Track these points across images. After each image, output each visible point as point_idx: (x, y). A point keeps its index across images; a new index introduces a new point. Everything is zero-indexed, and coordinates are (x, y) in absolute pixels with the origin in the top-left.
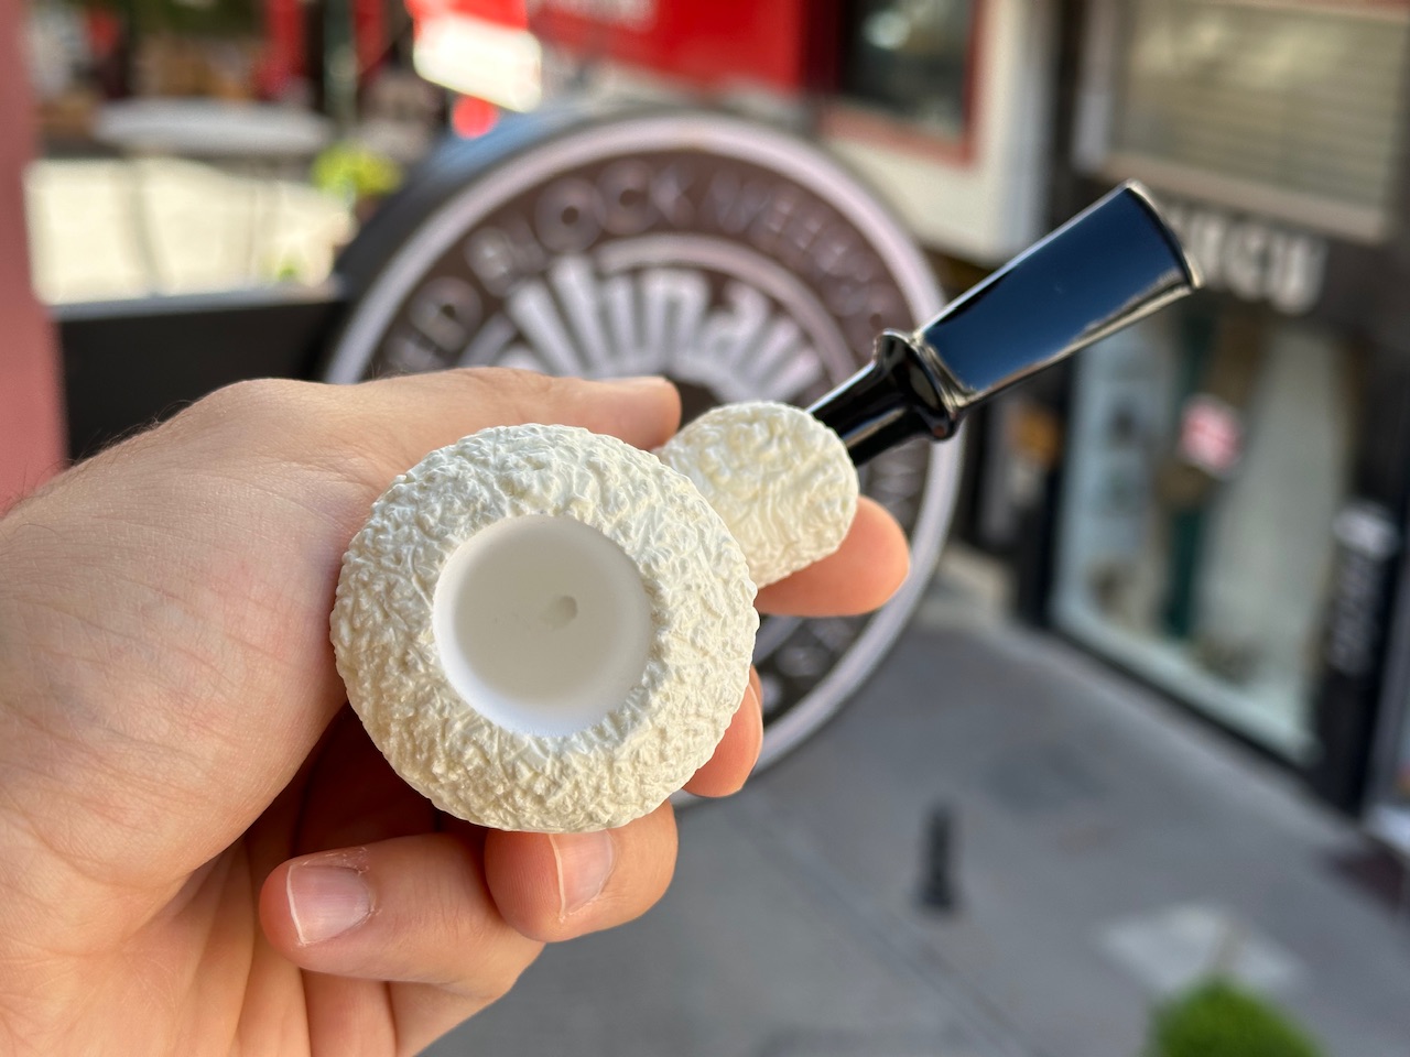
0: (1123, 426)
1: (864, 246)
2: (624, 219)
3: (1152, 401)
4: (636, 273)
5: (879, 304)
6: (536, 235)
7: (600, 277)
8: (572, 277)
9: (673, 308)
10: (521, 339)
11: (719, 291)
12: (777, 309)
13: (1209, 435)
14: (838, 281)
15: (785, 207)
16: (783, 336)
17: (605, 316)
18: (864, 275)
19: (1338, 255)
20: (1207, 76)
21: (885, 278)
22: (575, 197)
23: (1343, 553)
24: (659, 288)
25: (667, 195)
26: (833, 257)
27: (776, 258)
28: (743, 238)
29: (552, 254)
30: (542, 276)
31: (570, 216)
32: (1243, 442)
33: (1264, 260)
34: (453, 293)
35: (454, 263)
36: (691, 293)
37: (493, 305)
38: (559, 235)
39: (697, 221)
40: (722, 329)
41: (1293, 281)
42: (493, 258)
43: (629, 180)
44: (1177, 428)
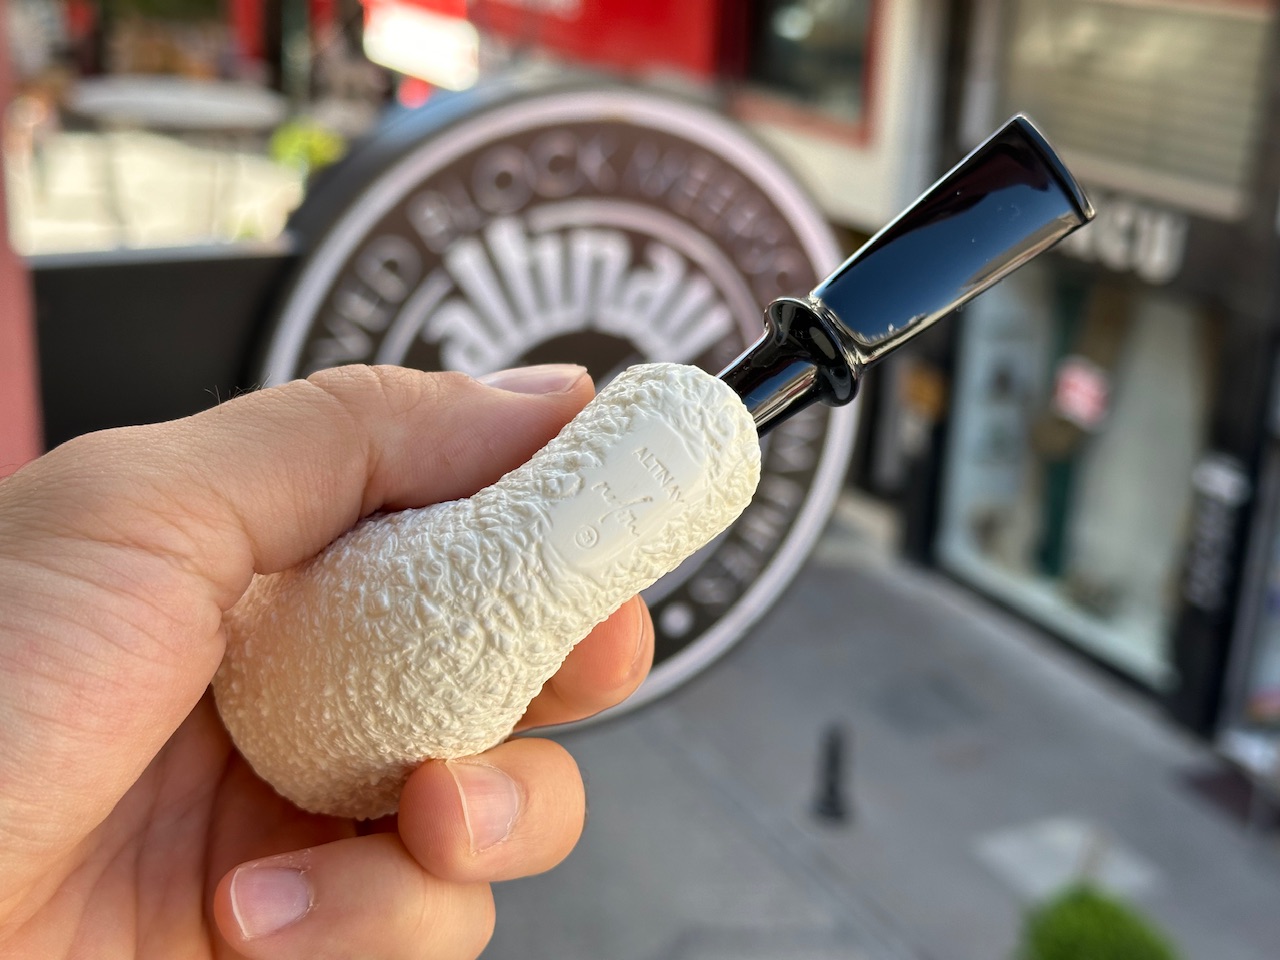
0: (1002, 383)
1: (772, 212)
2: (552, 185)
3: (1029, 361)
4: (565, 232)
5: (785, 264)
6: (473, 199)
7: (531, 236)
8: (506, 238)
9: (597, 266)
10: (457, 293)
11: (640, 251)
12: (692, 268)
13: (1081, 393)
14: (749, 243)
15: (700, 175)
16: (698, 293)
17: (535, 272)
18: (772, 238)
19: (1198, 230)
20: (1083, 66)
21: (792, 241)
22: (508, 163)
23: (1200, 500)
24: (585, 247)
25: (593, 162)
26: (744, 221)
27: (692, 222)
28: (662, 203)
29: (490, 215)
30: (479, 234)
31: (504, 181)
32: (1110, 400)
33: (1132, 235)
34: (395, 249)
35: (397, 222)
36: (615, 253)
37: (432, 261)
38: (493, 199)
39: (620, 188)
40: (641, 285)
41: (1158, 254)
42: (432, 219)
43: (558, 147)
44: (1052, 387)
